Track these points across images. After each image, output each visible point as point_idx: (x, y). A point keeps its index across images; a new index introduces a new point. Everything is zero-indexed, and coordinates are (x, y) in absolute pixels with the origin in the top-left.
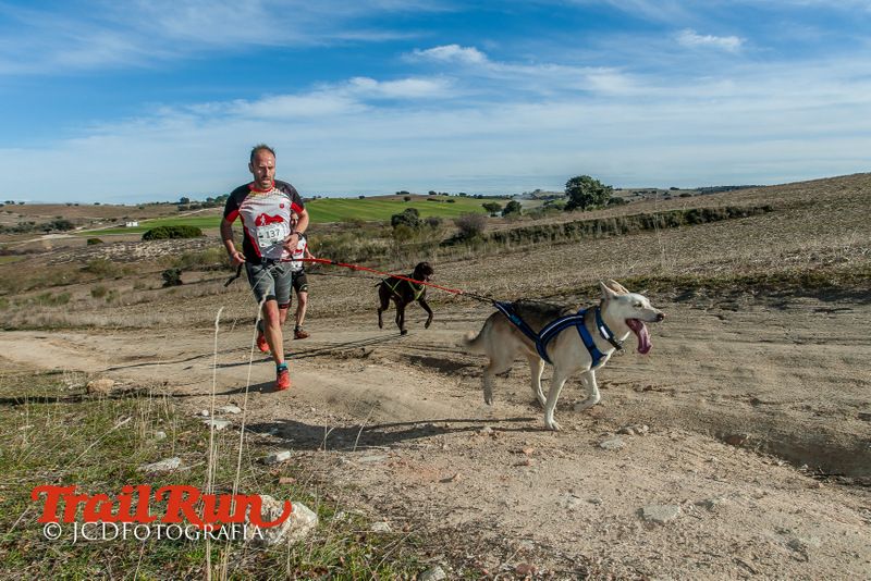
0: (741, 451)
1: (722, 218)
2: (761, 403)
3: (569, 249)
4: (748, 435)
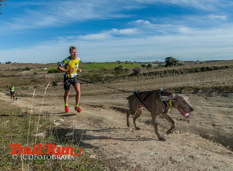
0: (208, 140)
1: (212, 70)
2: (216, 125)
3: (165, 78)
4: (211, 135)
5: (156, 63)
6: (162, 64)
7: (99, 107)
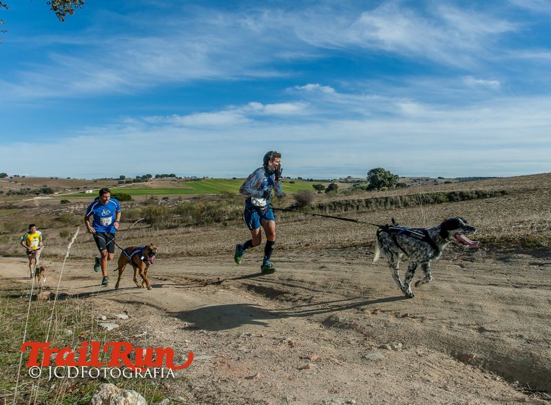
0: (469, 367)
1: (472, 198)
2: (486, 331)
3: (368, 216)
4: (475, 355)
5: (346, 181)
6: (362, 185)
7: (213, 284)
